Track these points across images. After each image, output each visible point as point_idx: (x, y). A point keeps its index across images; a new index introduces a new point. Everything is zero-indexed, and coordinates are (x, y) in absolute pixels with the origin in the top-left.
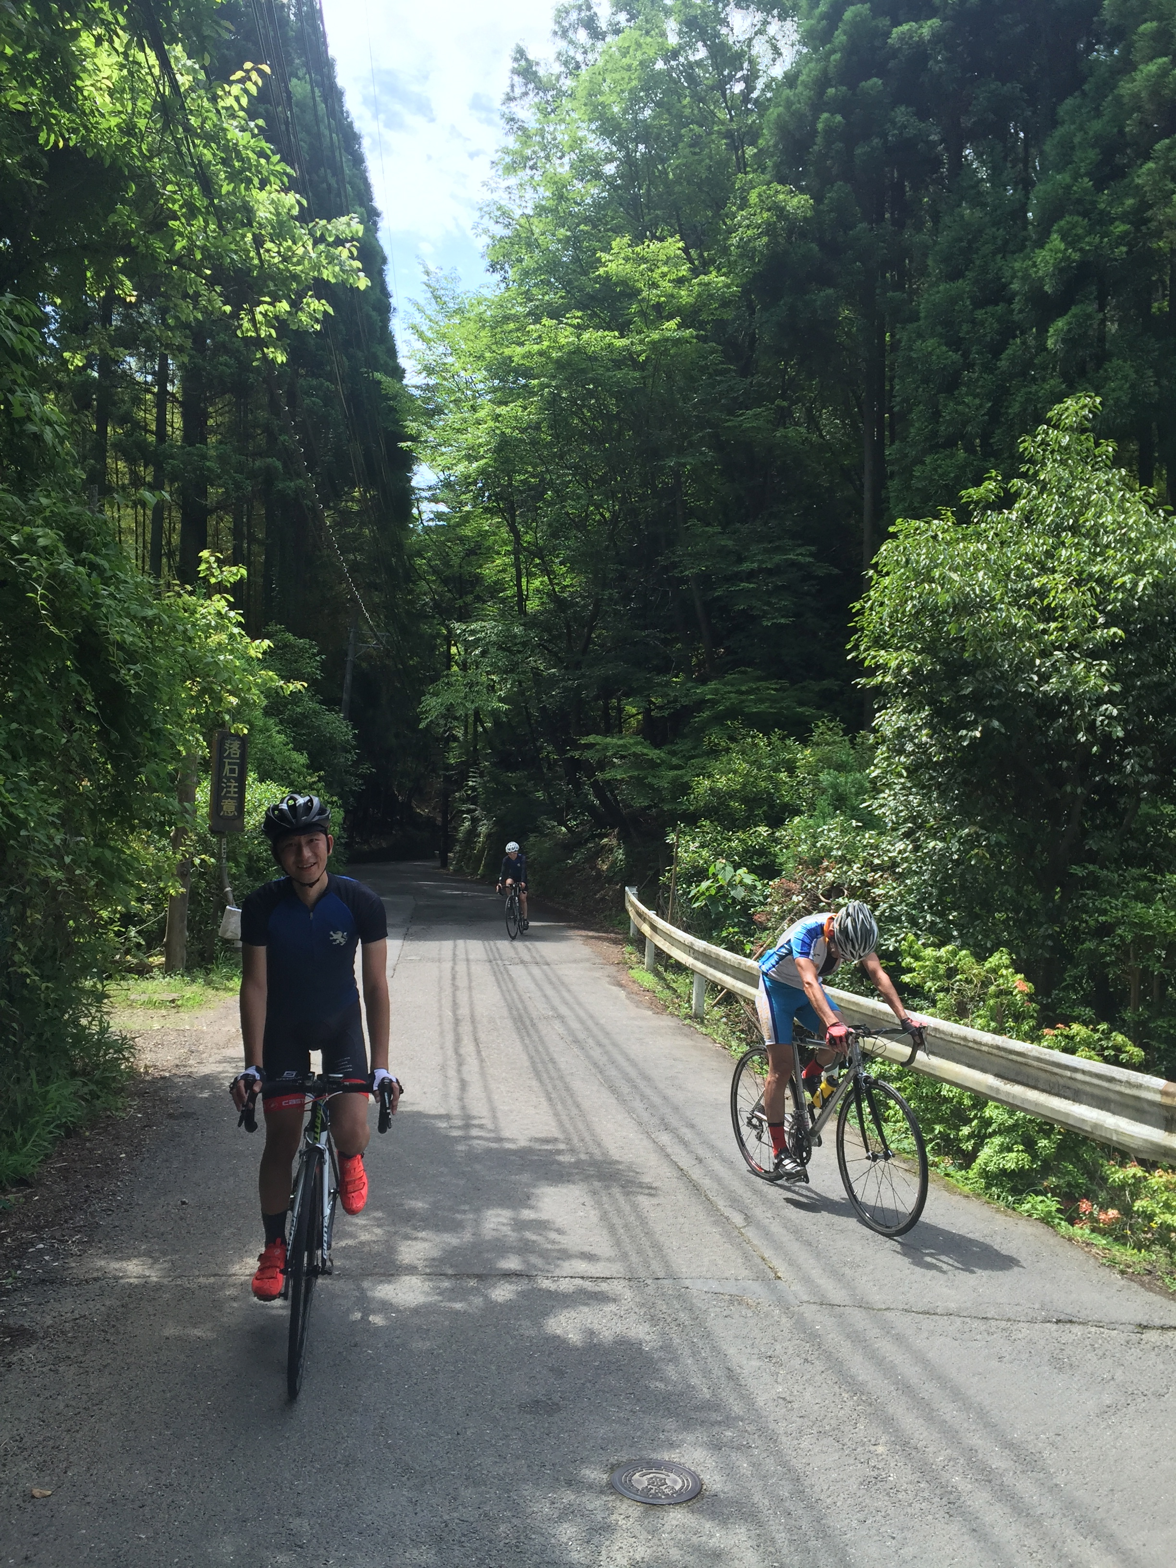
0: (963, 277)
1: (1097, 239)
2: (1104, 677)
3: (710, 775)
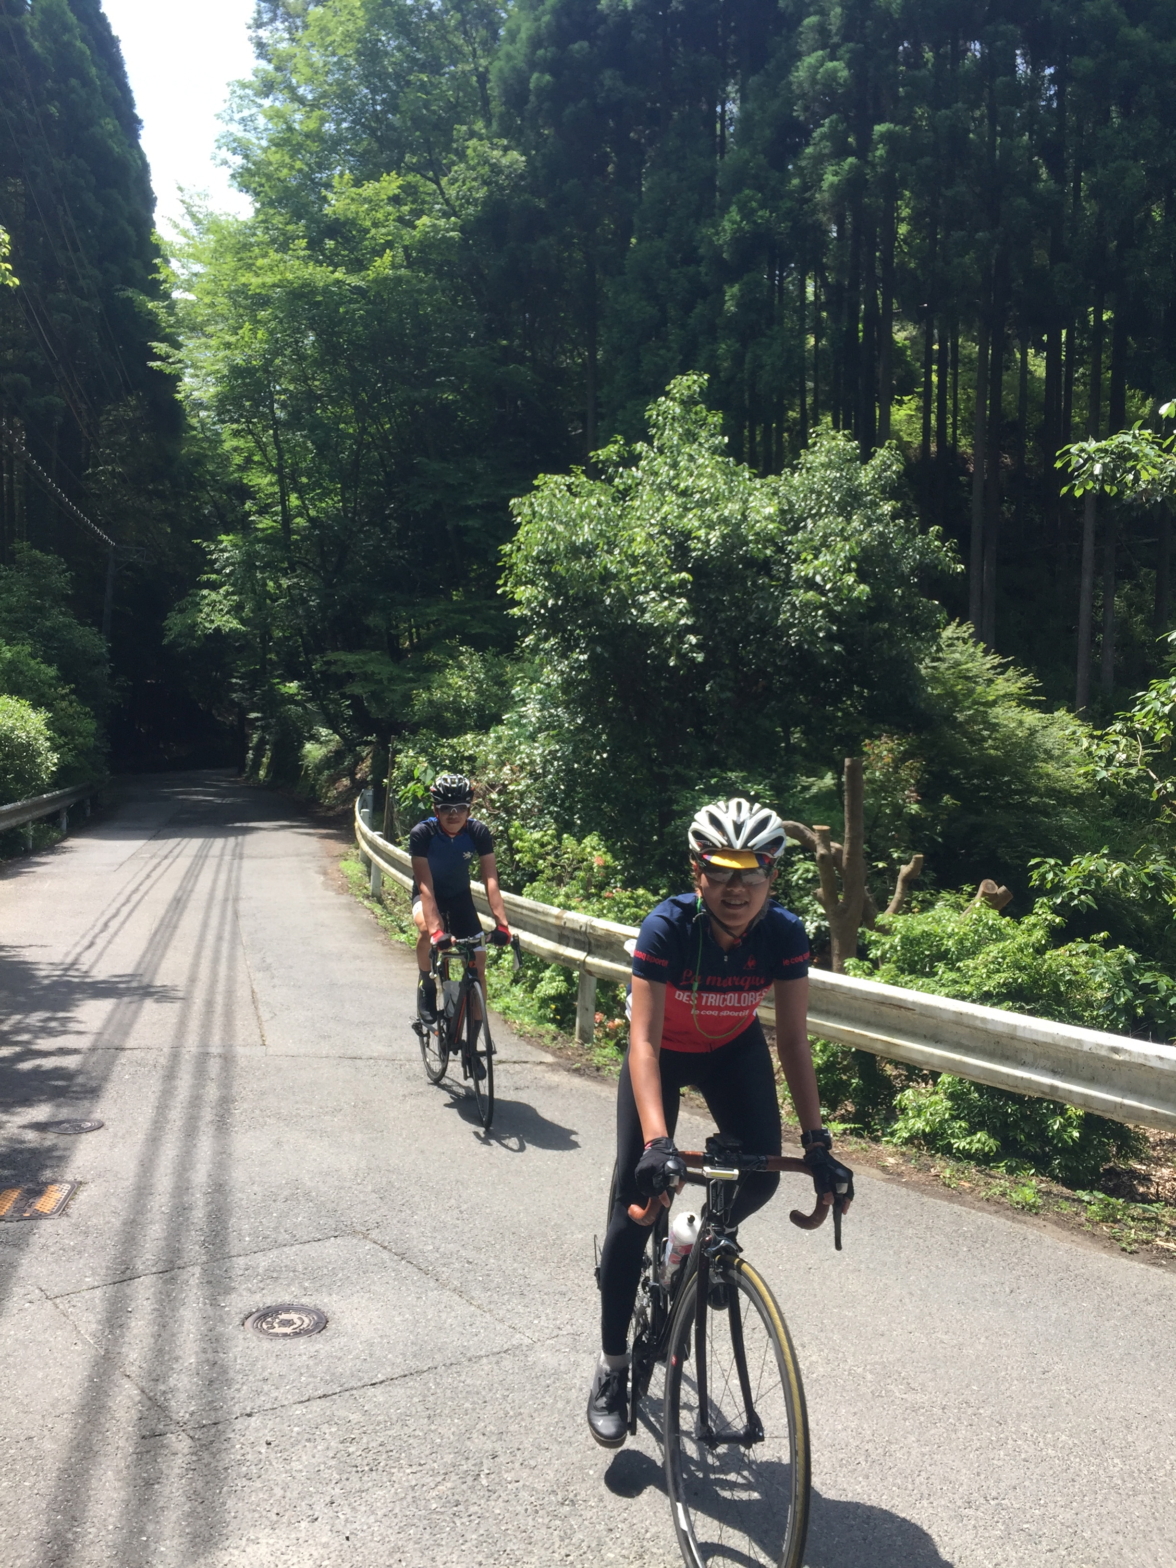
0: (663, 238)
1: (768, 214)
2: (682, 613)
3: (428, 689)
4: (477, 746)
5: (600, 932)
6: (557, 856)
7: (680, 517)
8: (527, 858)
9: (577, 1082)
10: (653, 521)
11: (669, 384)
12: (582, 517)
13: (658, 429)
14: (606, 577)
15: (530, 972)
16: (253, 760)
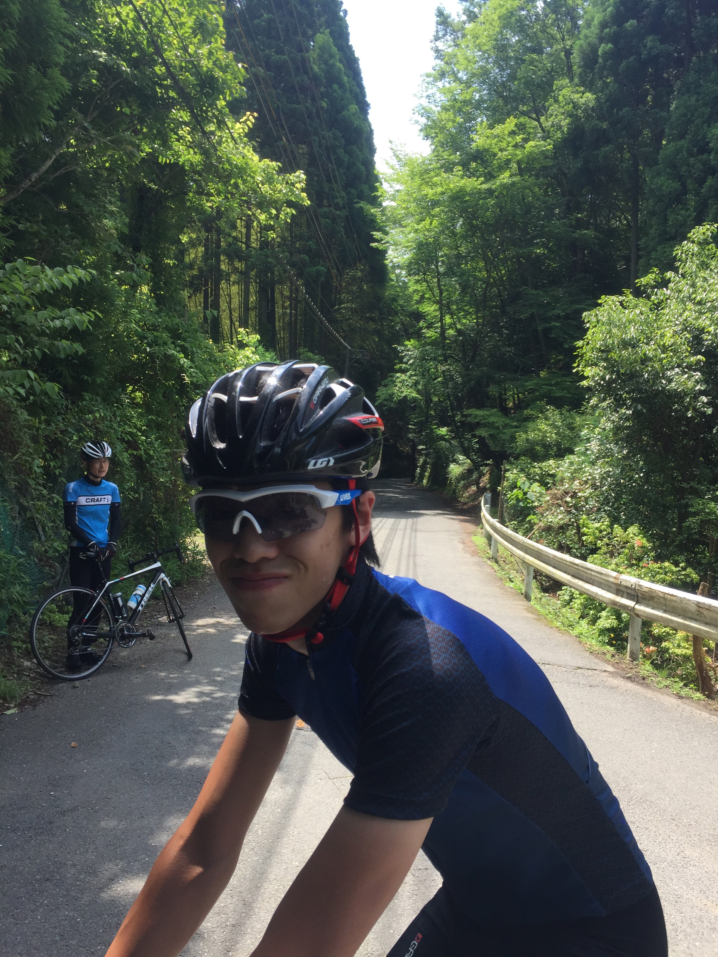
0: (685, 138)
2: (697, 382)
3: (526, 432)
4: (558, 468)
5: (645, 589)
6: (609, 539)
7: (697, 319)
8: (591, 539)
9: (630, 685)
10: (677, 322)
11: (690, 232)
12: (630, 322)
13: (682, 262)
14: (645, 360)
15: (592, 612)
16: (420, 474)
